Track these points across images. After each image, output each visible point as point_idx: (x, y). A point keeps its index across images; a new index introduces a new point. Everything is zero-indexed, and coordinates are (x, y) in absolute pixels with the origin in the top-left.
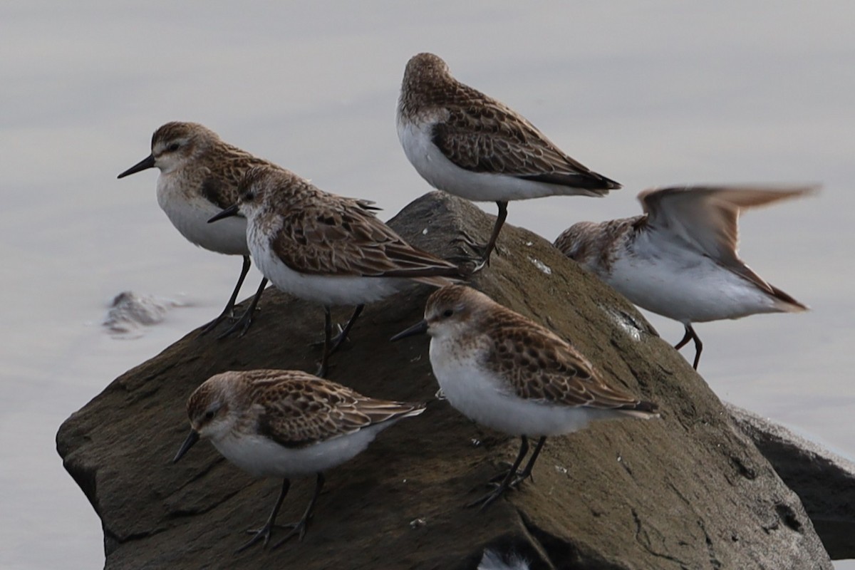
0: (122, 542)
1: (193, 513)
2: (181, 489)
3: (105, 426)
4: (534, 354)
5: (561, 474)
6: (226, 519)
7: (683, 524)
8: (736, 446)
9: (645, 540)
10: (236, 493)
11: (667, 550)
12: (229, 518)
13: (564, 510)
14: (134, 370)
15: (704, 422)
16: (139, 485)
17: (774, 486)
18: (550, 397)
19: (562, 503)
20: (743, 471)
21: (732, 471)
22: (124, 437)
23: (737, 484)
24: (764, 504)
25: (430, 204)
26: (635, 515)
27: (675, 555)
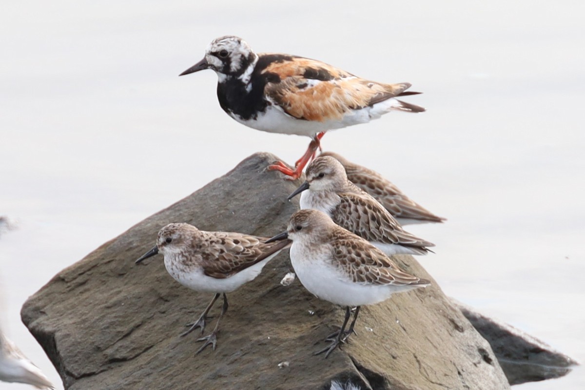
0: (77, 379)
1: (124, 360)
2: (113, 344)
3: (54, 304)
4: (358, 255)
5: (369, 332)
6: (149, 363)
7: (443, 362)
8: (451, 311)
9: (425, 373)
10: (151, 347)
11: (438, 379)
12: (150, 363)
13: (375, 355)
14: (69, 269)
15: (430, 296)
16: (85, 343)
17: (475, 336)
18: (369, 280)
19: (373, 351)
20: (457, 327)
21: (451, 327)
22: (70, 312)
23: (454, 335)
24: (471, 348)
25: (257, 161)
26: (416, 357)
27: (443, 383)
